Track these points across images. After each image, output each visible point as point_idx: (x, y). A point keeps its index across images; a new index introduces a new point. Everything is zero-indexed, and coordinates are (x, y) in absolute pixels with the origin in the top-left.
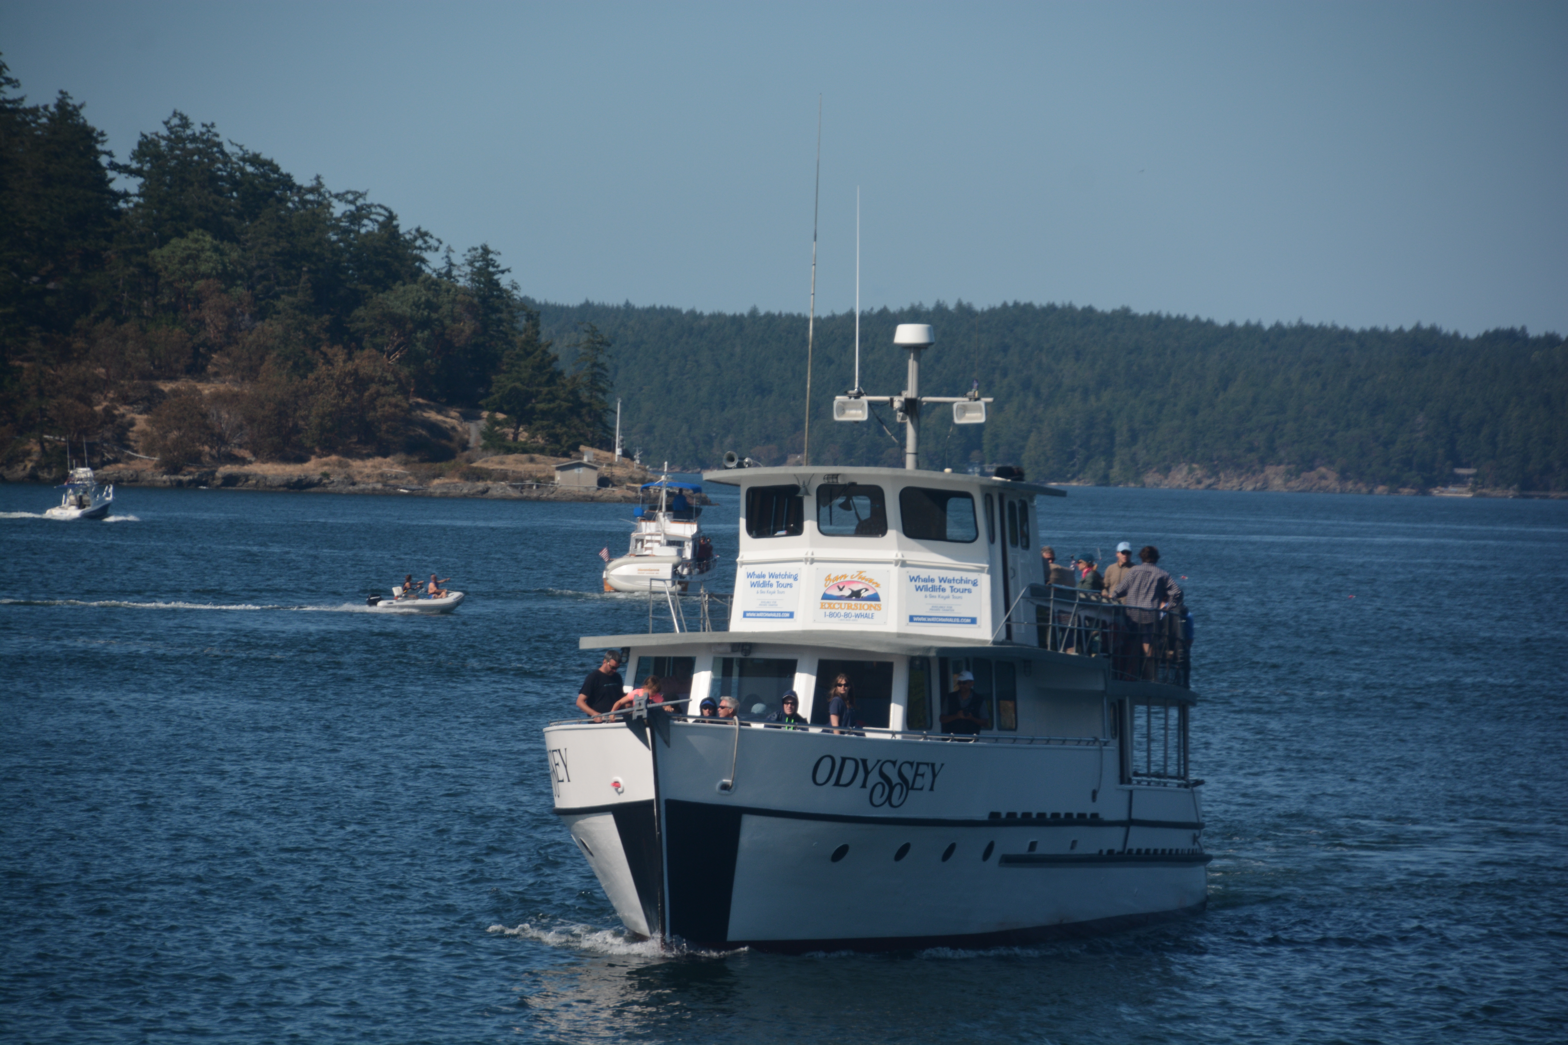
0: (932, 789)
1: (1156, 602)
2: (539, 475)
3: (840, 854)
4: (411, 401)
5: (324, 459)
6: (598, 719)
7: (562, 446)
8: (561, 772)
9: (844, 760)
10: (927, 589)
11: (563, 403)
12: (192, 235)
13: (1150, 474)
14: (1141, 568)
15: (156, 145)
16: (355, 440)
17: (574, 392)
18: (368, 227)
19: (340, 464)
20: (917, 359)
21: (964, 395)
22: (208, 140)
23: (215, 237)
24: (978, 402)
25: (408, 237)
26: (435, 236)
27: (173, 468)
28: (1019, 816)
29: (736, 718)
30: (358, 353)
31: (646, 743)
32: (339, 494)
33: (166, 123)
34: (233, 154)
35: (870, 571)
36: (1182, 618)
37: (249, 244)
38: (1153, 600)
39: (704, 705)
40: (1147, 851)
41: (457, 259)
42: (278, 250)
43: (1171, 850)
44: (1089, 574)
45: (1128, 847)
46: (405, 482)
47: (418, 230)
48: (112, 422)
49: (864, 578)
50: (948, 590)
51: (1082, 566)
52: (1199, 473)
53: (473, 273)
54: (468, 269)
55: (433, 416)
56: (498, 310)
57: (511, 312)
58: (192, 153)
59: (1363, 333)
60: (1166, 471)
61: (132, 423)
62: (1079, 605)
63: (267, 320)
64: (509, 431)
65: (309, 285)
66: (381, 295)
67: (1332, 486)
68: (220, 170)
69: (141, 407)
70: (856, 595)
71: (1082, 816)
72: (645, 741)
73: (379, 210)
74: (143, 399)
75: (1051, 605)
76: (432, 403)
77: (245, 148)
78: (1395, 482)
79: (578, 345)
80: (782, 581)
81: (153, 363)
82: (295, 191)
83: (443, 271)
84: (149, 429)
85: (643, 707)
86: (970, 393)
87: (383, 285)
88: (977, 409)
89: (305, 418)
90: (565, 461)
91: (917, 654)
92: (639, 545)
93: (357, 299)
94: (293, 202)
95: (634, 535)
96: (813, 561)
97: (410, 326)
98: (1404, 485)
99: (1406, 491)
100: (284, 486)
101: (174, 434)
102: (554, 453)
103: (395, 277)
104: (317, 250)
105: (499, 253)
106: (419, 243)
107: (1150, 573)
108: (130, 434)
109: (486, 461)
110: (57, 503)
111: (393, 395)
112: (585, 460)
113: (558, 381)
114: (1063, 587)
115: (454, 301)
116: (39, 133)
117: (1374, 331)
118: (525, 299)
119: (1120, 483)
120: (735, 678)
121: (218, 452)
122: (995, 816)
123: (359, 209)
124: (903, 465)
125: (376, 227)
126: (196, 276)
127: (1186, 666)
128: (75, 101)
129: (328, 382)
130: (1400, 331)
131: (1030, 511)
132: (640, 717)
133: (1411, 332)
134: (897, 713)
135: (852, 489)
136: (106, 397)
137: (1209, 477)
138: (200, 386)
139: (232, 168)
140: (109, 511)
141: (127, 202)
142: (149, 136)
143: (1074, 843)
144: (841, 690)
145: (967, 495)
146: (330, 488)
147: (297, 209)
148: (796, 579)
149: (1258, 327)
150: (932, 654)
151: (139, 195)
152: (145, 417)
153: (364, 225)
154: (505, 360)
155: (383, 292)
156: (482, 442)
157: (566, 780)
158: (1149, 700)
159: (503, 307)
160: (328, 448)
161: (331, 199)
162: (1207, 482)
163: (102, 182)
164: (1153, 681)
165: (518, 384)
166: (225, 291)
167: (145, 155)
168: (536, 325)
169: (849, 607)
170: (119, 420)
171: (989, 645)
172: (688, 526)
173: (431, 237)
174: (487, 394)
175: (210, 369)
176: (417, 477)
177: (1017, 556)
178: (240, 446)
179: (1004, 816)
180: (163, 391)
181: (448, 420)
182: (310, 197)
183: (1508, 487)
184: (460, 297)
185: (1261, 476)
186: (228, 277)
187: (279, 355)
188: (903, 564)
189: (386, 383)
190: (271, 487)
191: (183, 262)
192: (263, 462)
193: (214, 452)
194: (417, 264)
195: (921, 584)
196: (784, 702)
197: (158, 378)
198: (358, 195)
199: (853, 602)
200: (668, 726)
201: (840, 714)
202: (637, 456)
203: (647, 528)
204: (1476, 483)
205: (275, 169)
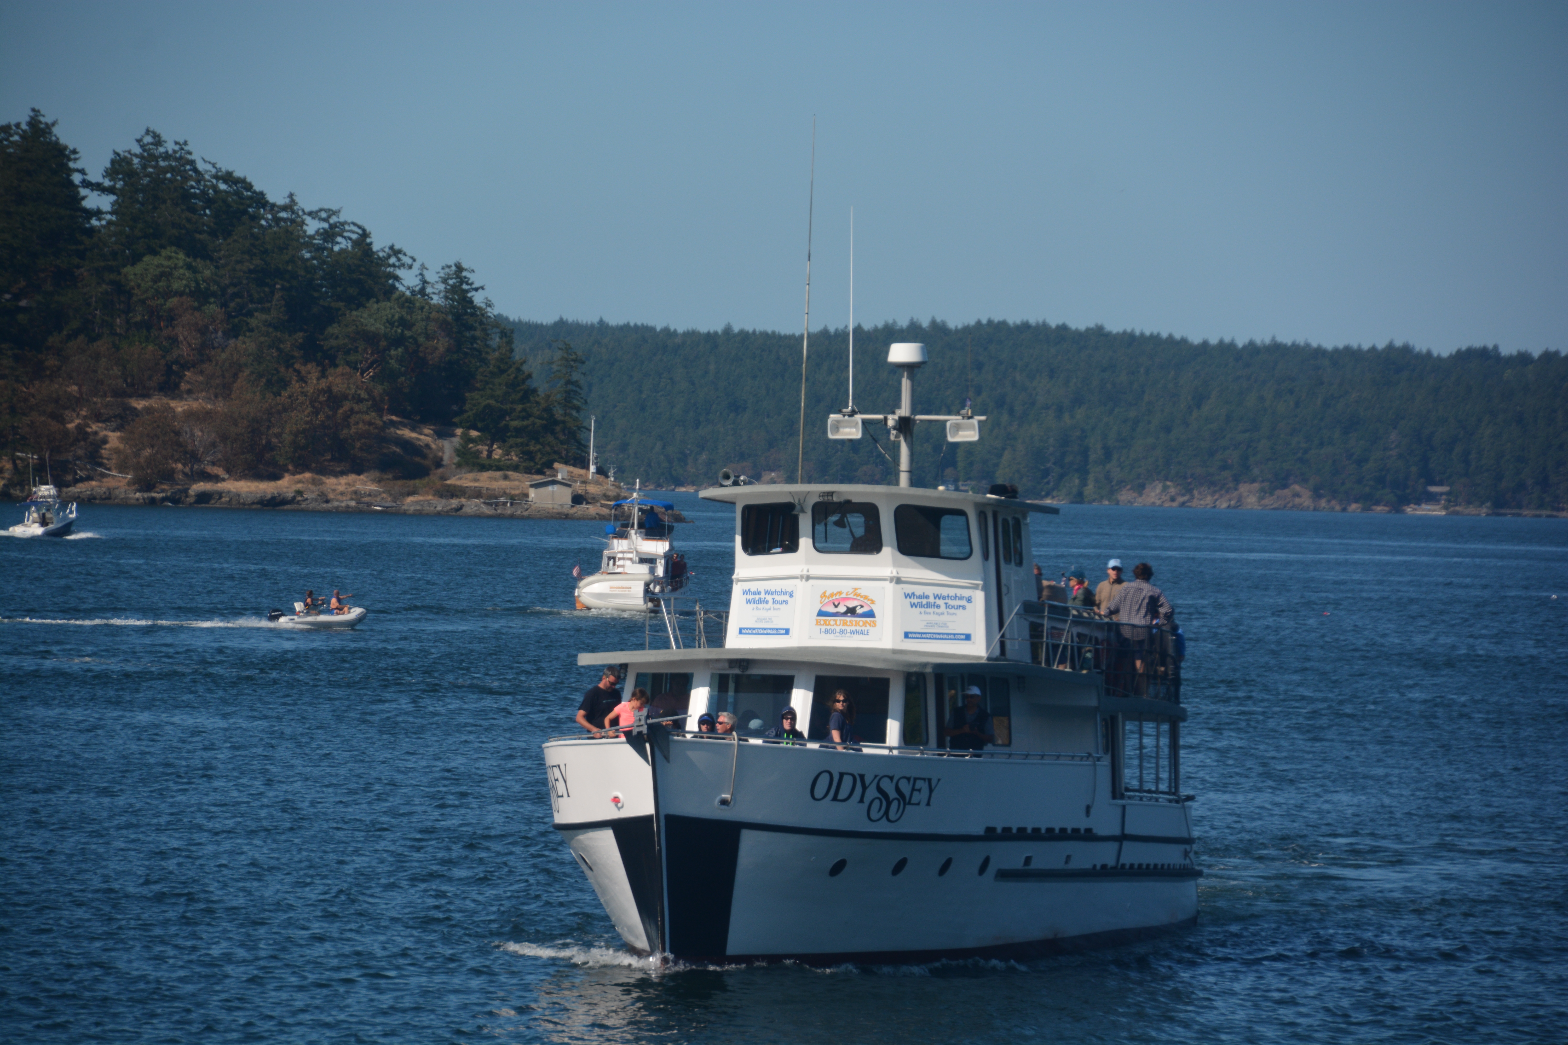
0: (928, 804)
1: (1149, 617)
2: (513, 492)
3: (838, 868)
4: (385, 418)
5: (298, 477)
6: (598, 735)
7: (536, 464)
8: (561, 788)
9: (842, 775)
10: (922, 606)
11: (537, 421)
12: (164, 253)
13: (1124, 492)
14: (1132, 585)
15: (129, 163)
16: (329, 457)
17: (548, 410)
18: (342, 244)
19: (314, 482)
20: (911, 378)
21: (958, 413)
22: (181, 158)
23: (188, 255)
24: (971, 421)
25: (381, 254)
26: (409, 254)
27: (147, 486)
28: (1014, 831)
29: (734, 733)
30: (331, 370)
31: (646, 759)
32: (315, 512)
33: (139, 141)
34: (207, 171)
35: (865, 587)
36: (1173, 635)
37: (222, 262)
38: (1145, 616)
39: (702, 721)
40: (1140, 866)
41: (431, 277)
42: (252, 267)
43: (1163, 865)
44: (1080, 591)
45: (1122, 861)
46: (378, 499)
47: (392, 248)
48: (85, 439)
49: (859, 595)
50: (943, 606)
51: (1073, 583)
52: (1173, 491)
53: (446, 291)
54: (442, 287)
55: (407, 433)
56: (472, 328)
57: (484, 330)
58: (165, 170)
59: (1336, 351)
60: (1140, 488)
61: (105, 441)
62: (1073, 622)
63: (240, 338)
64: (484, 449)
65: (283, 302)
66: (354, 313)
67: (1306, 504)
68: (193, 187)
69: (114, 425)
70: (851, 611)
71: (1076, 831)
72: (645, 757)
73: (353, 228)
74: (115, 416)
75: (1045, 622)
76: (406, 421)
77: (218, 166)
78: (1368, 500)
79: (552, 363)
80: (778, 598)
81: (125, 381)
82: (268, 208)
83: (417, 289)
84: (121, 446)
85: (643, 722)
86: (963, 412)
87: (357, 303)
88: (971, 427)
89: (278, 436)
90: (539, 478)
91: (914, 670)
92: (611, 562)
93: (331, 317)
94: (267, 220)
95: (606, 553)
96: (808, 578)
97: (383, 343)
98: (1377, 503)
99: (1379, 508)
100: (258, 503)
101: (147, 452)
102: (528, 471)
103: (369, 294)
104: (290, 268)
105: (473, 271)
106: (393, 260)
107: (1142, 590)
108: (103, 451)
109: (460, 479)
110: (20, 521)
111: (367, 413)
112: (559, 477)
113: (532, 398)
114: (1056, 603)
115: (428, 318)
116: (11, 150)
117: (1347, 349)
118: (499, 317)
119: (1094, 501)
120: (731, 693)
121: (191, 469)
122: (990, 830)
123: (332, 227)
124: (897, 483)
125: (350, 245)
126: (168, 294)
127: (1177, 682)
128: (47, 118)
129: (301, 399)
130: (1373, 349)
131: (1023, 528)
132: (640, 733)
133: (1384, 350)
134: (893, 729)
135: (847, 507)
136: (78, 415)
137: (1183, 495)
138: (173, 404)
139: (205, 186)
140: (73, 528)
141: (99, 219)
142: (122, 154)
143: (1068, 858)
144: (839, 706)
145: (961, 513)
146: (303, 506)
147: (270, 226)
148: (791, 595)
149: (1232, 346)
150: (929, 670)
151: (111, 213)
152: (118, 434)
153: (338, 243)
154: (479, 377)
155: (357, 309)
156: (456, 460)
157: (565, 795)
158: (1140, 716)
159: (477, 325)
160: (301, 466)
161: (305, 217)
162: (1181, 499)
163: (77, 199)
164: (1145, 697)
165: (492, 402)
166: (198, 309)
167: (118, 173)
168: (510, 342)
169: (845, 624)
170: (92, 437)
171: (984, 661)
172: (660, 543)
173: (405, 254)
174: (462, 412)
175: (184, 386)
176: (391, 495)
177: (1011, 573)
178: (213, 464)
179: (999, 830)
180: (135, 409)
181: (422, 437)
182: (283, 215)
183: (1481, 506)
184: (434, 315)
185: (1235, 494)
186: (201, 295)
187: (252, 373)
188: (898, 581)
189: (360, 400)
190: (244, 504)
191: (156, 280)
192: (236, 480)
193: (187, 470)
194: (390, 282)
195: (916, 601)
196: (783, 717)
197: (130, 396)
198: (332, 213)
199: (848, 619)
200: (668, 742)
201: (840, 729)
202: (611, 473)
203: (619, 546)
204: (1449, 501)
205: (249, 187)
